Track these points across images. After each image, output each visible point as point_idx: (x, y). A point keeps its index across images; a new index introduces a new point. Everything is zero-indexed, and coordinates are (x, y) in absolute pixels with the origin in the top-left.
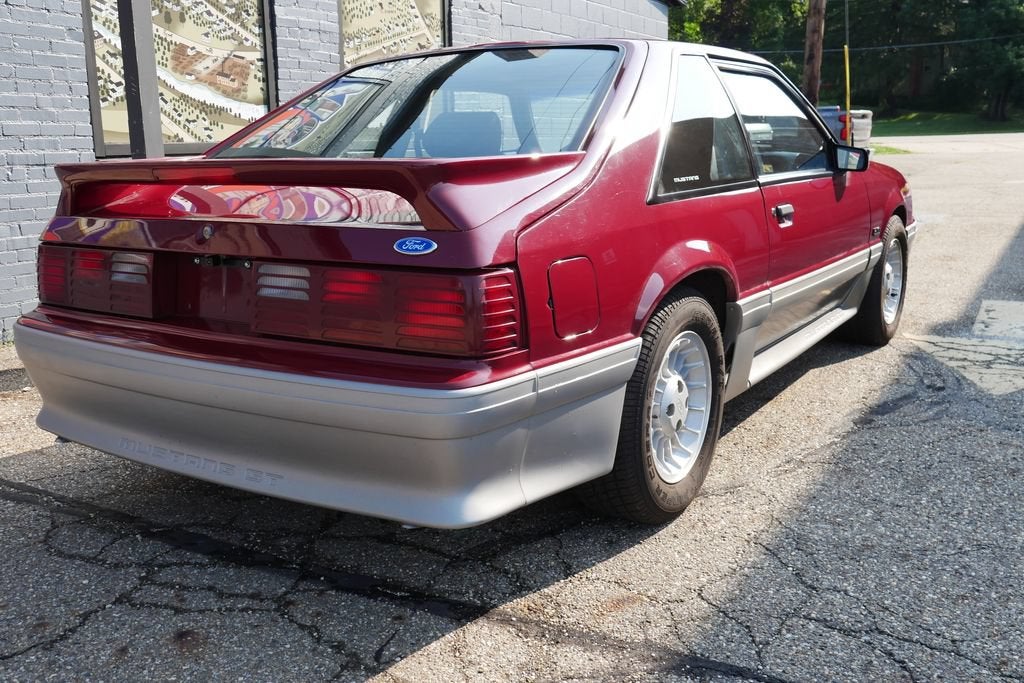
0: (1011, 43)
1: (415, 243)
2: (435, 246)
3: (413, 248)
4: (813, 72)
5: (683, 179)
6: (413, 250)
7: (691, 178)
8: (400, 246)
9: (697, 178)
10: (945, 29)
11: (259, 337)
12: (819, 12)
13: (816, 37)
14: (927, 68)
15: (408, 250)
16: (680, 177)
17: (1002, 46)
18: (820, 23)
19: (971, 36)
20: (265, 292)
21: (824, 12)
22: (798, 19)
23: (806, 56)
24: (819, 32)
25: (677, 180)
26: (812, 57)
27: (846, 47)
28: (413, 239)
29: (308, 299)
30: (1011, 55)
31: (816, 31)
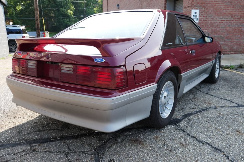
0: (66, 19)
1: (99, 60)
2: (104, 61)
3: (99, 61)
4: (38, 23)
5: (169, 44)
6: (98, 61)
7: (171, 44)
8: (95, 60)
9: (172, 44)
10: (52, 15)
11: (61, 82)
12: (37, 10)
13: (38, 16)
14: (49, 23)
15: (97, 61)
16: (168, 43)
17: (64, 19)
18: (38, 12)
19: (58, 17)
20: (63, 71)
21: (38, 10)
22: (18, 11)
23: (36, 19)
24: (38, 14)
25: (167, 44)
26: (37, 20)
27: (43, 18)
28: (99, 59)
29: (73, 73)
30: (66, 21)
31: (37, 14)
